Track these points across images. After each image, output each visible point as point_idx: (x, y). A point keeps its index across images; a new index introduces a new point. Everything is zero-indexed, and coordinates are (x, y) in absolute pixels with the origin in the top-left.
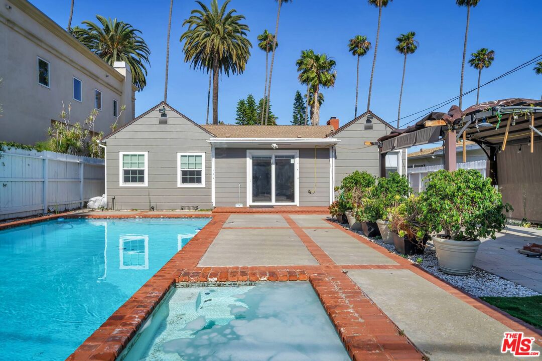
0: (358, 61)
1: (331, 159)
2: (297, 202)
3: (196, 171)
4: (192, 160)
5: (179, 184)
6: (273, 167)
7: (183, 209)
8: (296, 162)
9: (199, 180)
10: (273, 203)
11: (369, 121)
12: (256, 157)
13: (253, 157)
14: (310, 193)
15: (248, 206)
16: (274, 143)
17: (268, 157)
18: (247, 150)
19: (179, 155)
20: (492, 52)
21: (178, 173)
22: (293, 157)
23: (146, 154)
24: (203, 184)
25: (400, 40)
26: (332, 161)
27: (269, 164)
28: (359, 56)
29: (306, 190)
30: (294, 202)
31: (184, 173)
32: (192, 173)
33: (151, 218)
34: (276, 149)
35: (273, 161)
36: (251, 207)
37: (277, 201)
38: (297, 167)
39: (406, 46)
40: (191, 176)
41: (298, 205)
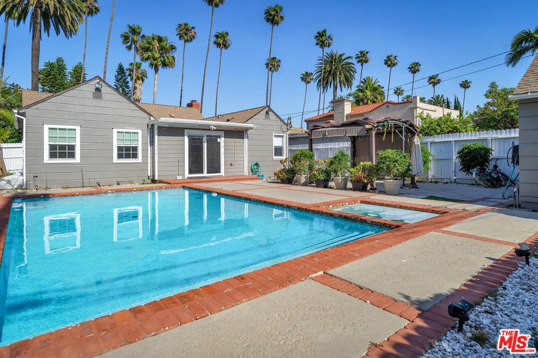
0: (184, 46)
1: (245, 139)
2: (222, 173)
3: (132, 147)
4: (127, 137)
5: (115, 159)
6: (205, 145)
7: (119, 184)
8: (222, 140)
9: (135, 156)
10: (205, 174)
11: (267, 113)
12: (192, 136)
13: (189, 136)
14: (231, 165)
15: (186, 177)
16: (212, 125)
17: (200, 136)
18: (185, 130)
19: (115, 131)
20: (280, 61)
21: (114, 149)
22: (220, 137)
23: (78, 128)
24: (140, 159)
25: (217, 37)
26: (246, 140)
27: (202, 142)
28: (185, 42)
29: (229, 163)
30: (220, 173)
31: (120, 149)
32: (128, 149)
33: (124, 192)
34: (214, 130)
35: (205, 139)
36: (188, 178)
37: (208, 173)
38: (222, 145)
39: (222, 41)
40: (127, 152)
41: (223, 175)
